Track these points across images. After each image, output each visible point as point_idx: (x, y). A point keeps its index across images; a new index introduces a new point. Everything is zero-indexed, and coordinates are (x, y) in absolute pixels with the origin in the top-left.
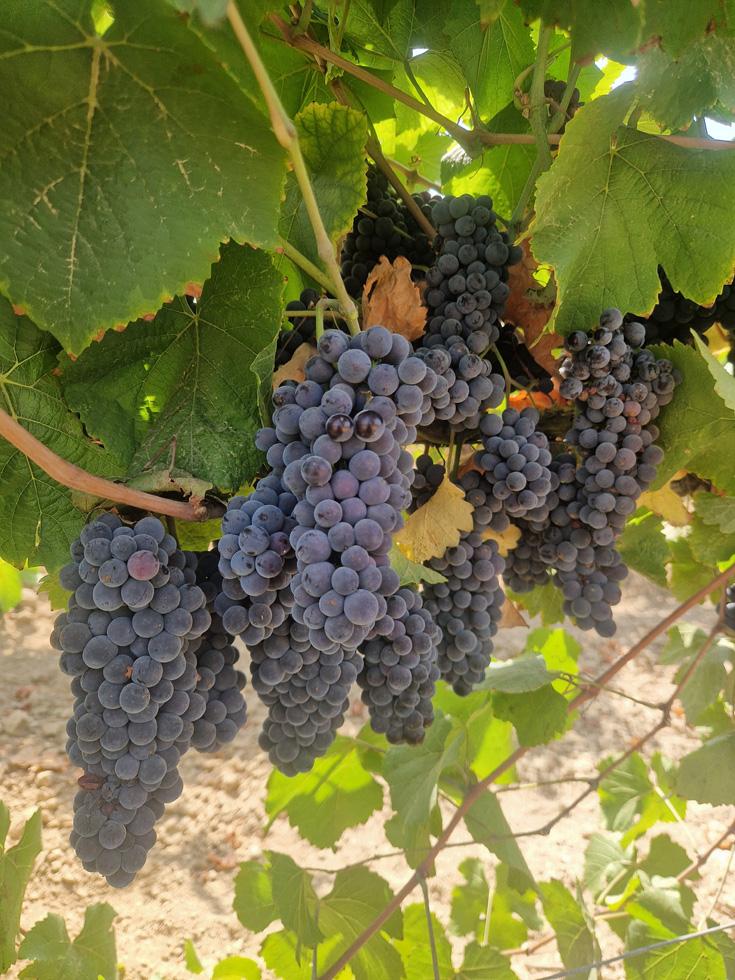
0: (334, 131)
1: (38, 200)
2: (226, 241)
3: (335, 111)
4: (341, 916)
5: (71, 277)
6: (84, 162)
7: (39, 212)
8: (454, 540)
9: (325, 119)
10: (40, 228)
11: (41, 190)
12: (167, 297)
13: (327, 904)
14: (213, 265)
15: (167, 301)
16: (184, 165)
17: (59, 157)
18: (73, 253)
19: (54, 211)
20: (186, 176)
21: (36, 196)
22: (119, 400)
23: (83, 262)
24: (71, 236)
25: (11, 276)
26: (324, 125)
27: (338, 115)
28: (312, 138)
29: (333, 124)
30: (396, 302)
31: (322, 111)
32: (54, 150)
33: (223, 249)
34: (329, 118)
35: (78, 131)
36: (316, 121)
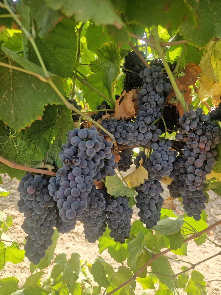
0: (112, 50)
1: (3, 97)
2: (46, 105)
3: (111, 44)
4: (121, 279)
5: (13, 116)
6: (12, 87)
7: (5, 100)
8: (142, 182)
9: (109, 47)
10: (5, 104)
11: (4, 94)
12: (32, 121)
13: (117, 274)
14: (44, 112)
15: (33, 122)
16: (34, 85)
17: (7, 86)
18: (12, 110)
19: (7, 100)
20: (35, 88)
21: (3, 96)
22: (45, 138)
23: (15, 112)
24: (11, 105)
25: (2, 116)
26: (109, 48)
27: (113, 45)
28: (107, 52)
29: (111, 48)
30: (127, 105)
31: (108, 44)
32: (5, 84)
33: (45, 107)
34: (110, 46)
35: (9, 79)
36: (107, 47)
